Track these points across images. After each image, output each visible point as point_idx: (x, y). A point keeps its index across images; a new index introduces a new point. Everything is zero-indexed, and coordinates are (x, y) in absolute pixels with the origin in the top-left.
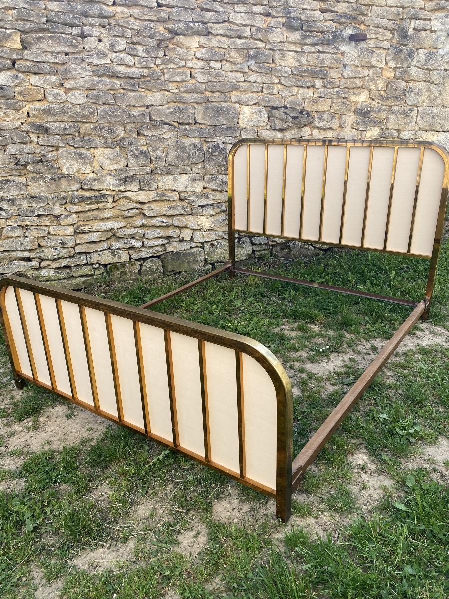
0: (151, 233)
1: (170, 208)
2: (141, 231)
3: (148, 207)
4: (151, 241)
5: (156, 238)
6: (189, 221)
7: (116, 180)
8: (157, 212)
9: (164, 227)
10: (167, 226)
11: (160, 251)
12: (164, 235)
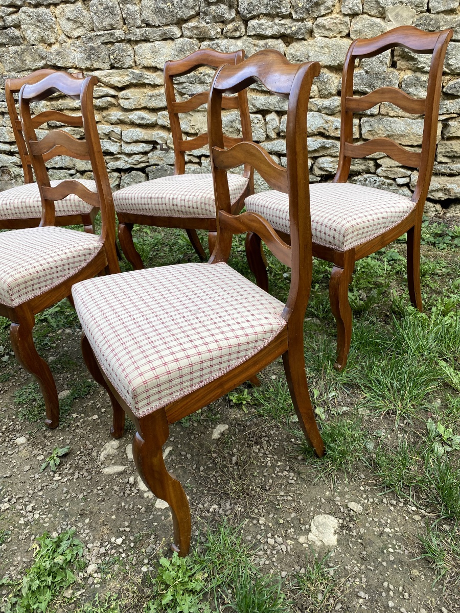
2: (117, 129)
5: (137, 142)
7: (81, 52)
8: (136, 103)
11: (141, 162)
12: (146, 138)
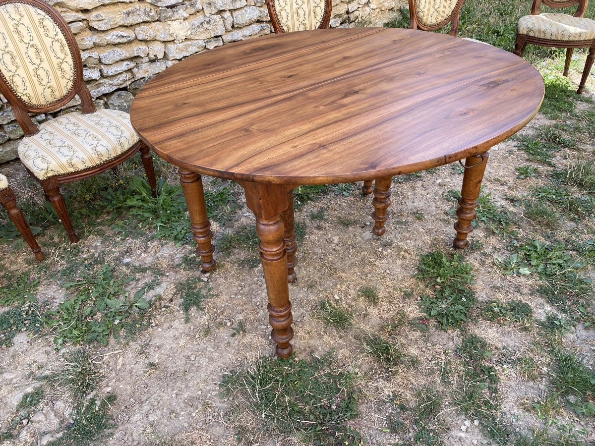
0: (109, 55)
1: (128, 14)
3: (97, 16)
4: (111, 67)
6: (158, 30)
9: (125, 43)
10: (129, 42)
